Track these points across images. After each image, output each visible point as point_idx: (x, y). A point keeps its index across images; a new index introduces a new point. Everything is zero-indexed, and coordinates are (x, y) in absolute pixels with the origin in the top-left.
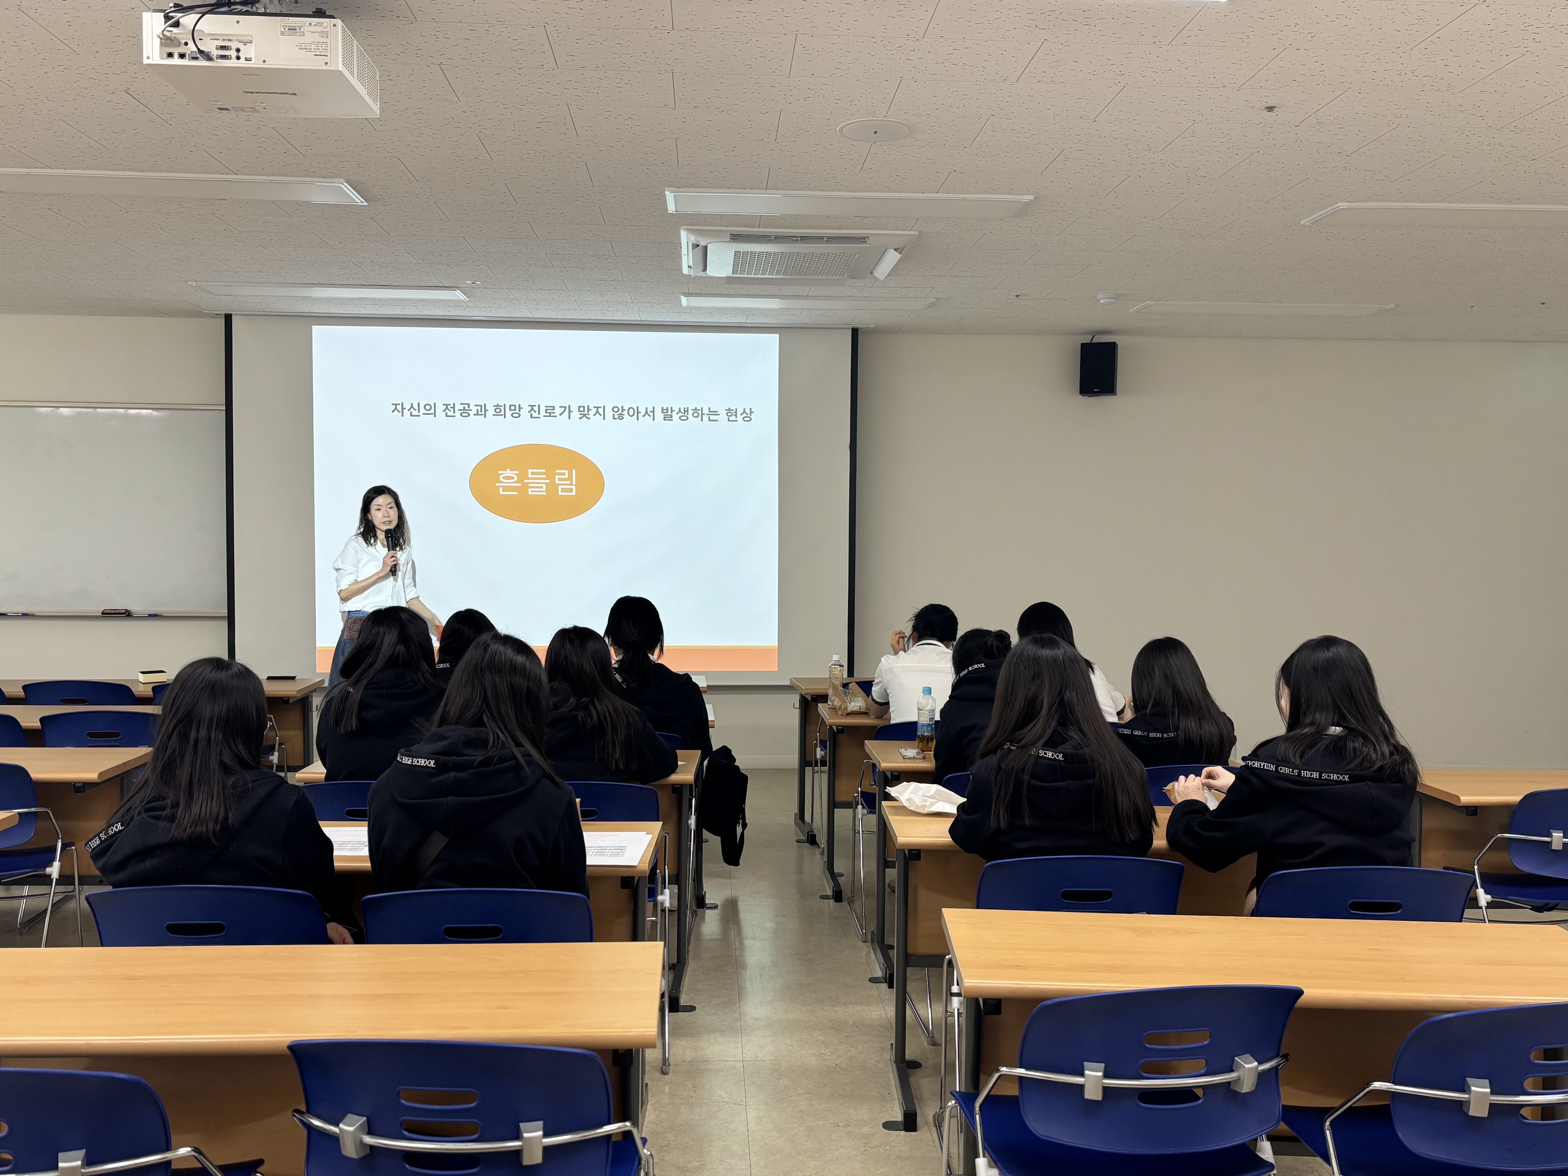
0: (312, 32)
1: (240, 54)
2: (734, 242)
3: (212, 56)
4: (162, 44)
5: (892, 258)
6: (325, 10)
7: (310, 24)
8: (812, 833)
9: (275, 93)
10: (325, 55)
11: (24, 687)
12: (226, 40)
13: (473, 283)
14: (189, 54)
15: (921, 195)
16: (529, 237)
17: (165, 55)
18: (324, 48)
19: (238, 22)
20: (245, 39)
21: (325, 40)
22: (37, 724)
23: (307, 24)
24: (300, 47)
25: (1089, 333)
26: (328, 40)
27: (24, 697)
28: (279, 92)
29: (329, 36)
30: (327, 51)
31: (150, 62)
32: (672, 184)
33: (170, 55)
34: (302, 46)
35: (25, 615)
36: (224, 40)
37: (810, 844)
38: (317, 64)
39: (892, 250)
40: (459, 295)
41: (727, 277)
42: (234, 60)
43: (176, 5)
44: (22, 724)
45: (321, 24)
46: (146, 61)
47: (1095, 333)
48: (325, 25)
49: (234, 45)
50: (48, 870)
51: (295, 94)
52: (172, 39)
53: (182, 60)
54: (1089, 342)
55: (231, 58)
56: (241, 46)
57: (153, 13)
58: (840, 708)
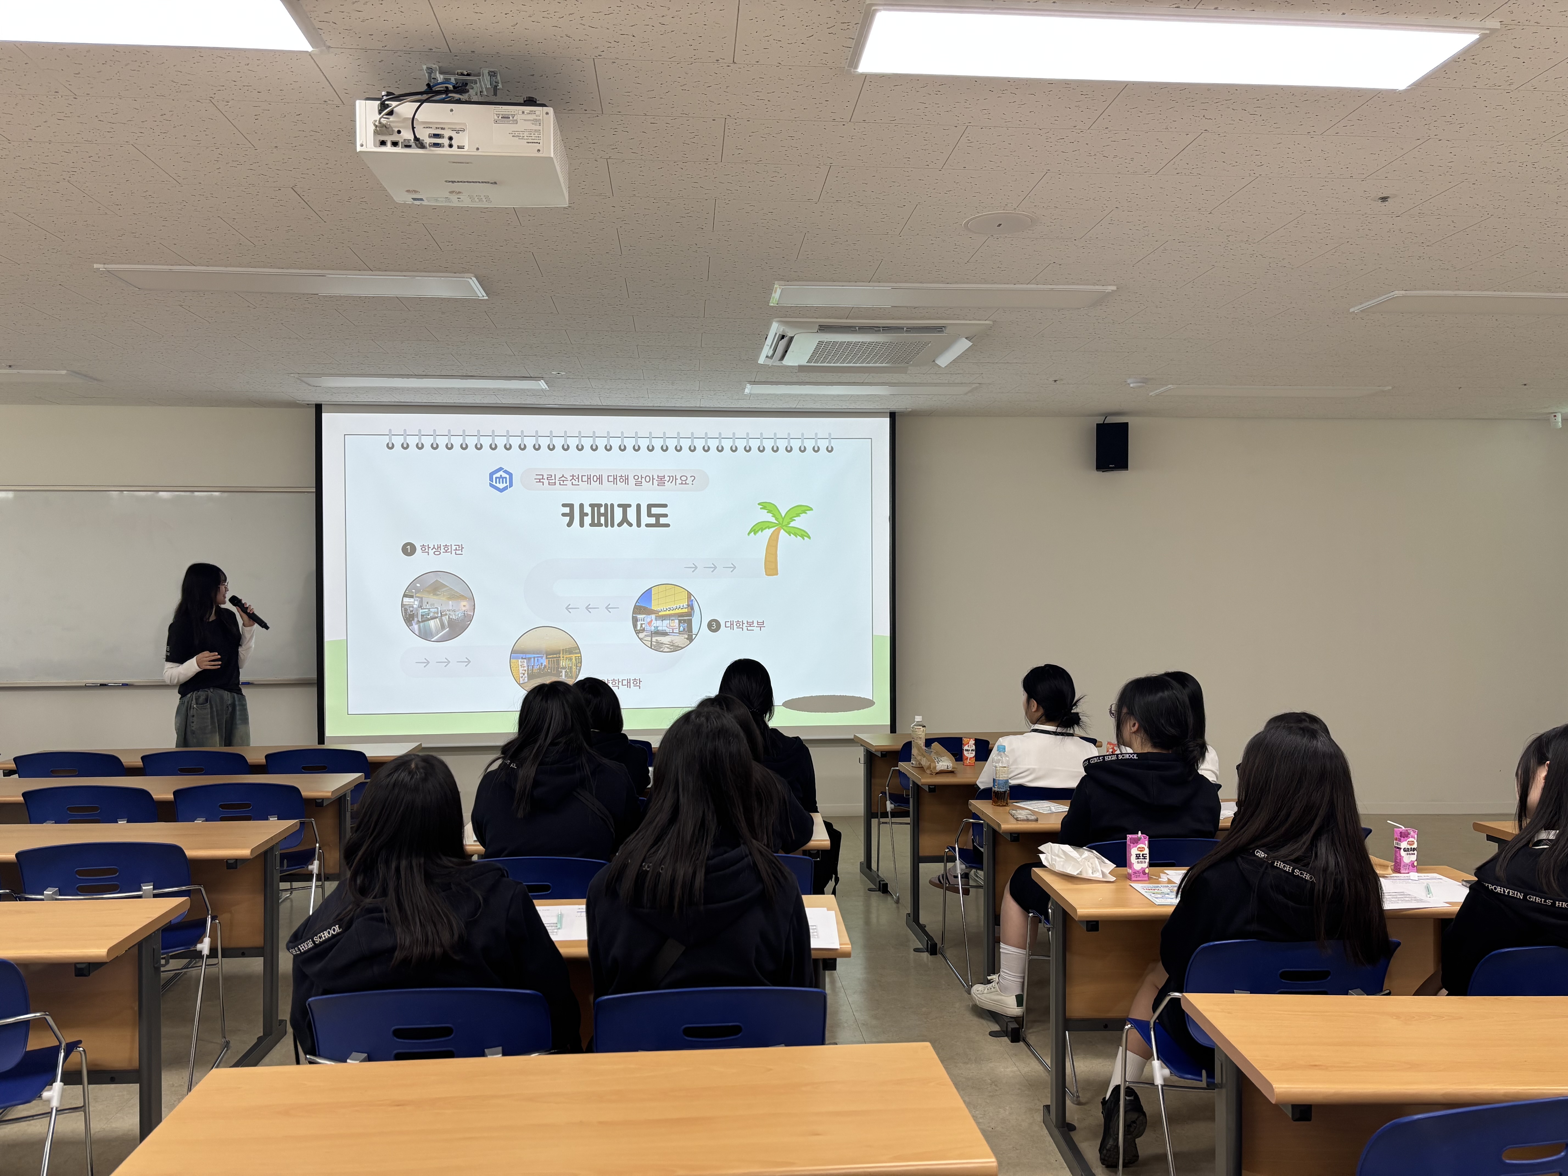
0: (525, 120)
1: (453, 142)
2: (822, 332)
3: (425, 144)
4: (376, 133)
5: (963, 345)
6: (536, 99)
7: (523, 112)
8: (884, 882)
9: (476, 182)
10: (537, 143)
11: (143, 758)
12: (439, 128)
13: (559, 374)
14: (402, 142)
15: (1012, 286)
16: (627, 330)
17: (378, 143)
18: (536, 135)
19: (452, 110)
20: (458, 127)
21: (537, 128)
22: (171, 797)
23: (520, 112)
24: (514, 135)
25: (1101, 415)
26: (541, 128)
27: (143, 766)
28: (480, 181)
29: (542, 124)
30: (539, 138)
31: (364, 149)
32: (783, 277)
33: (383, 143)
34: (515, 134)
35: (125, 685)
36: (436, 128)
37: (882, 893)
38: (529, 151)
39: (965, 339)
40: (542, 384)
41: (799, 366)
42: (447, 148)
43: (389, 94)
44: (154, 797)
45: (531, 113)
46: (359, 149)
47: (1106, 415)
48: (537, 113)
49: (447, 133)
50: (199, 947)
51: (495, 183)
52: (388, 127)
53: (395, 148)
54: (1102, 423)
55: (444, 146)
56: (453, 134)
57: (367, 101)
58: (929, 767)
